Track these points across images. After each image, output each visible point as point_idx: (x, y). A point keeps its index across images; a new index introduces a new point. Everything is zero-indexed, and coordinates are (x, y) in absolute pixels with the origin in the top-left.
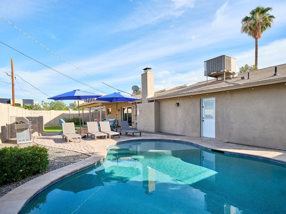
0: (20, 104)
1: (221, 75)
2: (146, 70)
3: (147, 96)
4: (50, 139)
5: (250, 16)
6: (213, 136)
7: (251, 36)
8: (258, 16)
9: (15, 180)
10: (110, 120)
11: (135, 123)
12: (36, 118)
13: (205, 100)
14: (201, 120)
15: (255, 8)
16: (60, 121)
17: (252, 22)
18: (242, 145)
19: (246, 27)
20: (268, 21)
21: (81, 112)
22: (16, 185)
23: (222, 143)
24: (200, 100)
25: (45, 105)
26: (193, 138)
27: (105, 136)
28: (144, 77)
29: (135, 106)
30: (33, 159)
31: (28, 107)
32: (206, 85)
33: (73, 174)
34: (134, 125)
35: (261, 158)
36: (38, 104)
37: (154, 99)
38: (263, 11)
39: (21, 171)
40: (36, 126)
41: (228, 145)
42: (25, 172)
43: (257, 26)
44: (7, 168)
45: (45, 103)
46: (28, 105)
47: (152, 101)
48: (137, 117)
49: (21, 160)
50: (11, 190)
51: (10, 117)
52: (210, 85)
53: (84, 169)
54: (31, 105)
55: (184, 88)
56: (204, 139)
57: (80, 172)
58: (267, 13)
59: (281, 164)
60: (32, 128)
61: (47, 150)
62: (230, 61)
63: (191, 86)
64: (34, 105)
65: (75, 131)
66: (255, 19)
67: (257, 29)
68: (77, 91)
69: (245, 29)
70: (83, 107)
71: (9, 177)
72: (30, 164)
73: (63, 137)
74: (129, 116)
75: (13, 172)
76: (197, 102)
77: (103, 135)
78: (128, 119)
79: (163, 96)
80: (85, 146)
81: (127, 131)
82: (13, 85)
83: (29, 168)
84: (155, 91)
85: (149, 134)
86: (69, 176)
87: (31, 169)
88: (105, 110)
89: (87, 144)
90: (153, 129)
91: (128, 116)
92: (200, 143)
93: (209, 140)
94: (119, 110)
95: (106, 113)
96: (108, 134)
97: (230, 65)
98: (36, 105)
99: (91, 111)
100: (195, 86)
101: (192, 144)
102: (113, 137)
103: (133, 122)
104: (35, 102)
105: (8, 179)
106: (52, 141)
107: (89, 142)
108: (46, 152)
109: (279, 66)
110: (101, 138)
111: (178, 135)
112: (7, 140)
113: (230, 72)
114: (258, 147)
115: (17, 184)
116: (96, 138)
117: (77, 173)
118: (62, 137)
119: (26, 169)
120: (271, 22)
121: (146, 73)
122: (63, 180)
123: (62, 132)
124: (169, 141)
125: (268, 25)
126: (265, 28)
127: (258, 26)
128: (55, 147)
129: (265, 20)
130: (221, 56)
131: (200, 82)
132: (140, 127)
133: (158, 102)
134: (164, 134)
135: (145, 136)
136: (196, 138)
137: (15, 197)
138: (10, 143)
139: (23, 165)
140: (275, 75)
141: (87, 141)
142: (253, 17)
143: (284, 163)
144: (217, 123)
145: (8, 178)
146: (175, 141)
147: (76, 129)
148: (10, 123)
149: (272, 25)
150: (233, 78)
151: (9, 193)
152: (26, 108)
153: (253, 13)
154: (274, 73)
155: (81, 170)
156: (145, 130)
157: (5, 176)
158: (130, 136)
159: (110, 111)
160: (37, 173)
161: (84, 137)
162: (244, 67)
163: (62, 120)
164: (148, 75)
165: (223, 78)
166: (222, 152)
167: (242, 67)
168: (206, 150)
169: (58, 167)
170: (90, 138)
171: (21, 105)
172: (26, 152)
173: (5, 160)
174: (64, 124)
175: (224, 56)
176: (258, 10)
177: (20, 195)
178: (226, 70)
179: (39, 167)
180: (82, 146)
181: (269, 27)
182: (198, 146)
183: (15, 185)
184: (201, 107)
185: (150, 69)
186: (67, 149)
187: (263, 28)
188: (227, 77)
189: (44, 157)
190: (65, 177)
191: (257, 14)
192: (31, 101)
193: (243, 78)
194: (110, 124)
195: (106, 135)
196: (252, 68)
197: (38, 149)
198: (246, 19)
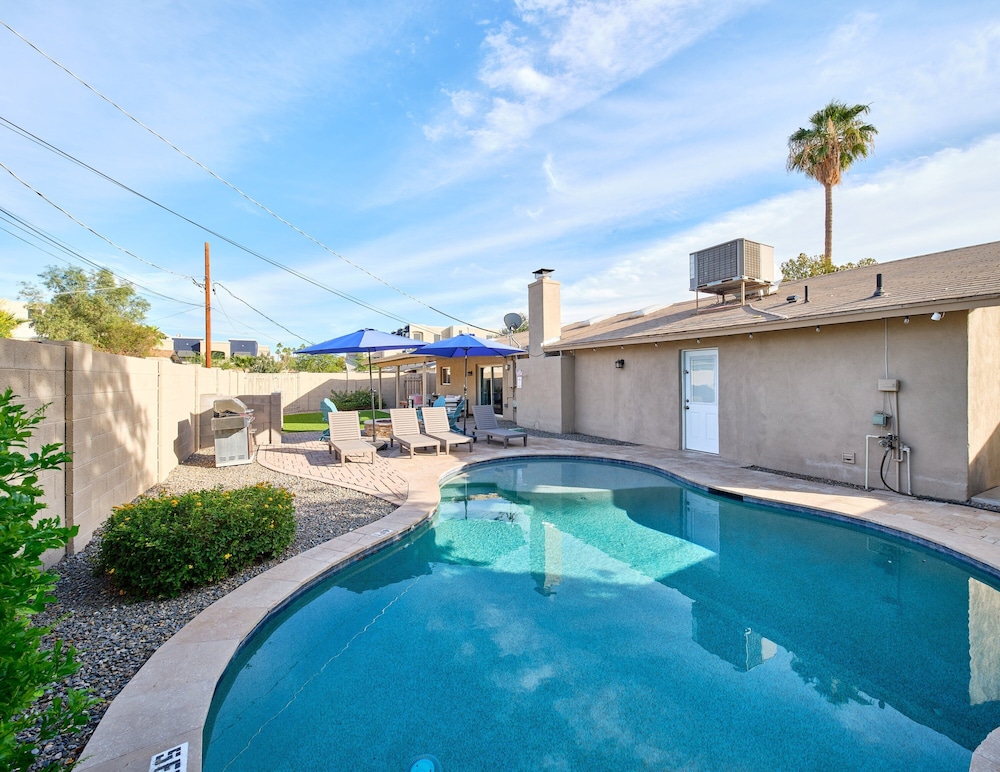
0: (223, 354)
1: (735, 288)
2: (540, 275)
3: (542, 340)
4: (296, 451)
5: (810, 127)
6: (714, 448)
7: (815, 178)
8: (831, 128)
9: (211, 580)
10: (448, 399)
11: (511, 408)
12: (262, 398)
13: (691, 354)
14: (682, 406)
15: (824, 108)
16: (323, 404)
17: (817, 141)
18: (791, 475)
19: (800, 157)
20: (859, 141)
21: (375, 376)
22: (214, 595)
23: (734, 469)
24: (678, 354)
25: (284, 354)
26: (662, 453)
27: (435, 447)
28: (536, 293)
29: (511, 363)
30: (256, 524)
31: (243, 361)
32: (696, 315)
33: (356, 559)
34: (507, 414)
35: (842, 519)
36: (268, 354)
37: (560, 350)
38: (846, 115)
39: (227, 556)
40: (264, 417)
41: (753, 476)
42: (236, 558)
43: (829, 153)
44: (195, 552)
45: (285, 350)
46: (243, 356)
47: (556, 354)
48: (517, 391)
49: (228, 528)
50: (201, 610)
51: (199, 398)
52: (704, 316)
53: (382, 546)
54: (250, 357)
55: (639, 321)
56: (689, 455)
57: (372, 554)
58: (856, 118)
59: (896, 537)
60: (254, 425)
61: (291, 496)
62: (756, 254)
63: (654, 315)
64: (259, 355)
65: (359, 428)
66: (824, 136)
67: (830, 160)
68: (366, 333)
69: (798, 161)
70: (380, 365)
71: (198, 572)
72: (249, 538)
73: (330, 447)
74: (497, 386)
75: (208, 561)
76: (670, 359)
77: (430, 443)
78: (493, 396)
79: (583, 342)
80: (385, 475)
81: (491, 432)
82: (208, 309)
83: (246, 548)
84: (563, 326)
85: (546, 439)
86: (345, 565)
87: (251, 549)
88: (434, 369)
89: (390, 470)
90: (556, 425)
91: (494, 387)
92: (678, 469)
93: (703, 461)
94: (471, 373)
95: (438, 380)
96: (443, 442)
97: (757, 265)
98: (262, 355)
99: (401, 374)
100: (666, 317)
101: (657, 471)
102: (455, 449)
103: (507, 406)
104: (261, 349)
105: (194, 579)
106: (302, 458)
107: (395, 463)
108: (288, 502)
109: (888, 266)
110: (424, 450)
111: (622, 443)
112: (192, 456)
113: (757, 280)
114: (834, 483)
115: (217, 590)
116: (412, 452)
117: (366, 557)
118: (327, 448)
119: (238, 552)
120: (865, 143)
121: (540, 283)
122: (330, 577)
123: (327, 433)
124: (599, 461)
125: (858, 148)
126: (850, 159)
127: (832, 152)
128: (309, 477)
129: (850, 135)
130: (735, 242)
131: (679, 304)
132: (523, 420)
133: (570, 356)
134: (585, 441)
135: (538, 444)
136: (669, 454)
137: (212, 632)
138: (199, 465)
139: (233, 540)
140: (877, 294)
141: (392, 461)
142: (818, 131)
143: (903, 536)
144: (722, 415)
145: (195, 575)
146: (613, 462)
147: (361, 423)
148: (199, 412)
149: (868, 150)
150: (766, 296)
151: (199, 618)
152: (239, 363)
153: (819, 120)
154: (874, 289)
155: (375, 549)
156: (537, 427)
157: (189, 571)
158: (499, 444)
159: (449, 373)
160: (264, 558)
161: (383, 449)
162: (795, 259)
163: (328, 402)
164: (546, 287)
165: (738, 294)
166: (738, 498)
167: (791, 261)
168: (696, 488)
169: (318, 539)
170: (398, 451)
171: (226, 356)
172: (239, 508)
173: (190, 530)
174: (335, 415)
175: (742, 240)
176: (831, 112)
177: (225, 625)
178: (746, 278)
179: (272, 543)
180: (377, 477)
181: (860, 154)
182: (672, 477)
183: (210, 593)
184: (681, 372)
185: (550, 271)
186: (341, 484)
187: (846, 159)
188: (750, 293)
189: (284, 516)
190: (335, 571)
191: (830, 123)
192: (250, 346)
193: (791, 300)
194: (449, 409)
195: (438, 443)
196: (816, 263)
197: (271, 499)
198: (801, 136)
